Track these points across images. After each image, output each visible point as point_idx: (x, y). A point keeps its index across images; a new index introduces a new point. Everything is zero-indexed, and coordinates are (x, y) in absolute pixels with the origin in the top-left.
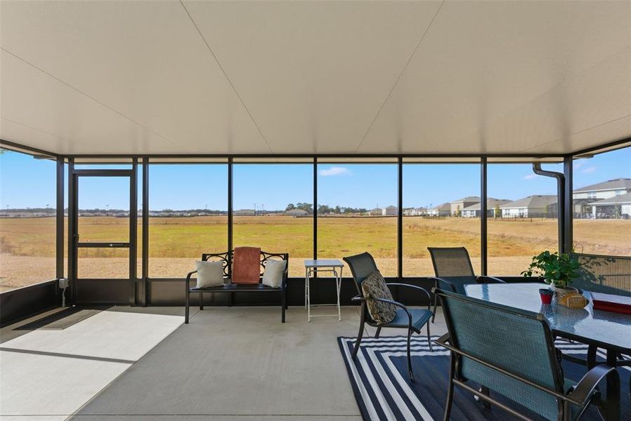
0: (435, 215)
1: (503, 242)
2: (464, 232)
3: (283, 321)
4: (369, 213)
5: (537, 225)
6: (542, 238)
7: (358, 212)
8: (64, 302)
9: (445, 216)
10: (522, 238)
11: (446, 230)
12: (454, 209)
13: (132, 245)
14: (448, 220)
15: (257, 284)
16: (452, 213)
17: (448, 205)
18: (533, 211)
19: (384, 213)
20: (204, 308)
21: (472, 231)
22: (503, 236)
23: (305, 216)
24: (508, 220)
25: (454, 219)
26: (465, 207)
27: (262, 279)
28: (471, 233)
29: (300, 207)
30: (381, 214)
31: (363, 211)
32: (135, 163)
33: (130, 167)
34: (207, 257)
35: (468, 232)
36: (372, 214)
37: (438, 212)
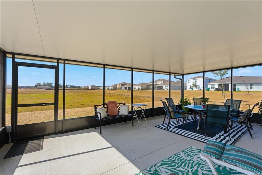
0: (111, 89)
1: (136, 98)
2: (123, 95)
3: (133, 126)
4: (83, 88)
5: (145, 92)
6: (147, 96)
7: (77, 87)
8: (10, 140)
9: (115, 89)
10: (142, 96)
11: (117, 94)
12: (118, 87)
13: (56, 104)
14: (117, 91)
15: (117, 115)
16: (117, 88)
17: (116, 85)
18: (142, 88)
19: (90, 88)
20: (96, 128)
21: (127, 95)
22: (136, 96)
23: (49, 89)
24: (136, 90)
25: (119, 90)
26: (122, 86)
27: (119, 113)
28: (126, 95)
29: (44, 85)
30: (89, 88)
31: (79, 87)
32: (58, 63)
33: (56, 64)
34: (97, 106)
35: (125, 95)
36: (84, 88)
37: (112, 88)
